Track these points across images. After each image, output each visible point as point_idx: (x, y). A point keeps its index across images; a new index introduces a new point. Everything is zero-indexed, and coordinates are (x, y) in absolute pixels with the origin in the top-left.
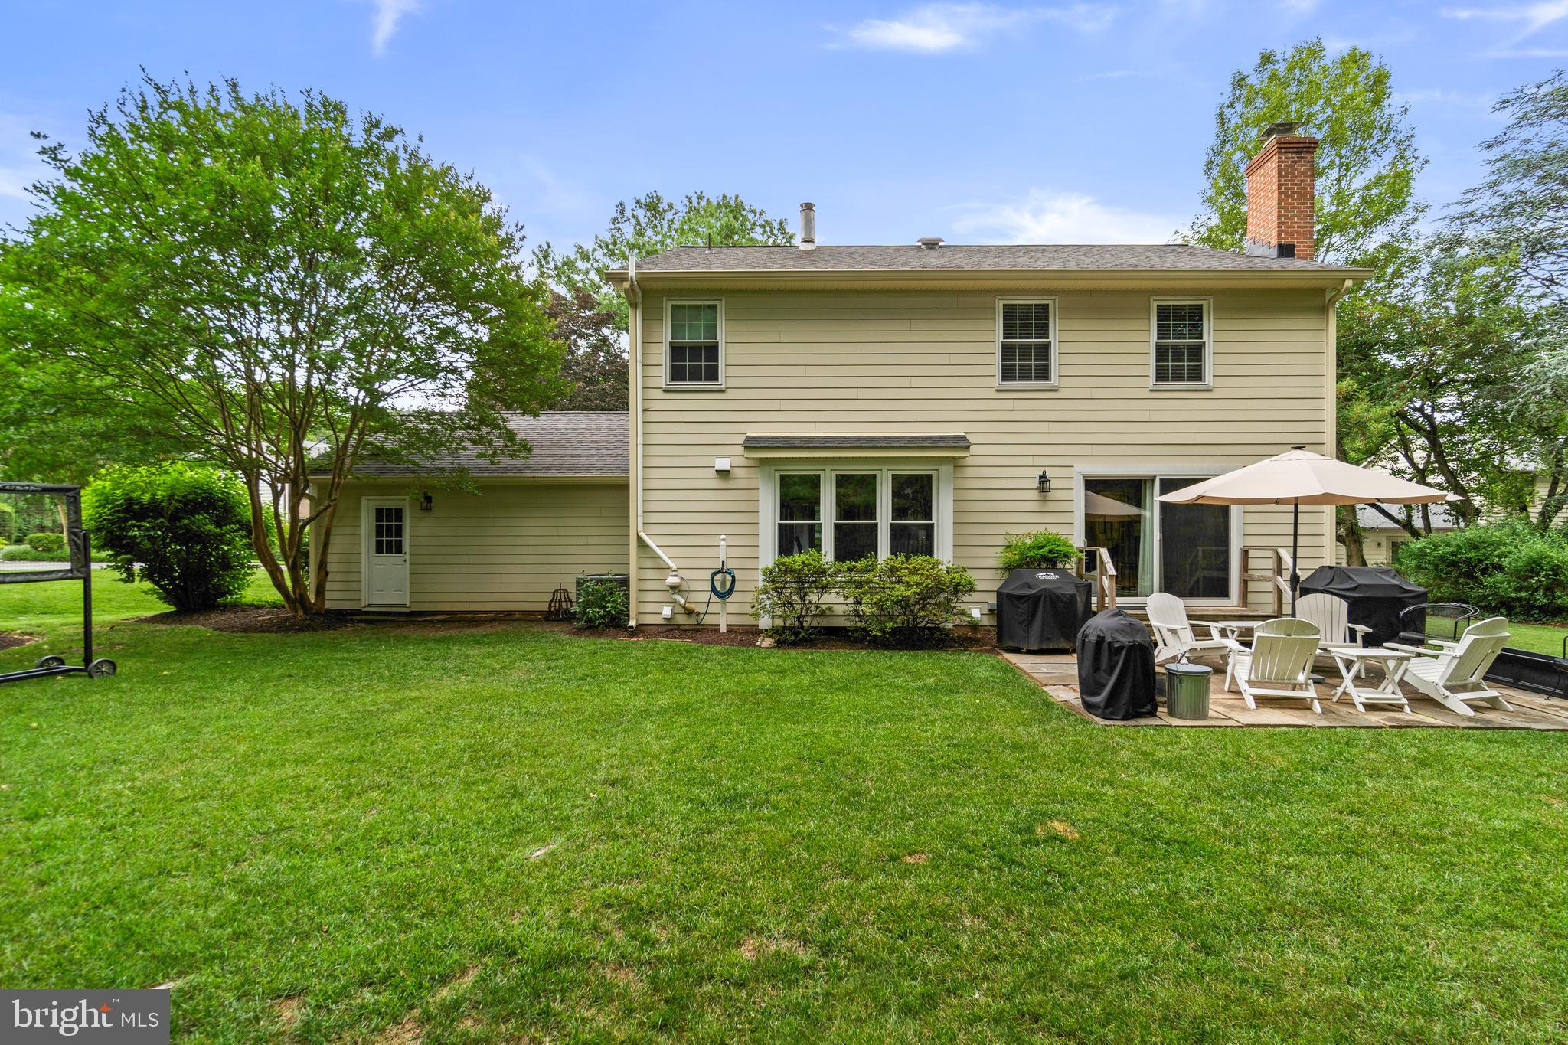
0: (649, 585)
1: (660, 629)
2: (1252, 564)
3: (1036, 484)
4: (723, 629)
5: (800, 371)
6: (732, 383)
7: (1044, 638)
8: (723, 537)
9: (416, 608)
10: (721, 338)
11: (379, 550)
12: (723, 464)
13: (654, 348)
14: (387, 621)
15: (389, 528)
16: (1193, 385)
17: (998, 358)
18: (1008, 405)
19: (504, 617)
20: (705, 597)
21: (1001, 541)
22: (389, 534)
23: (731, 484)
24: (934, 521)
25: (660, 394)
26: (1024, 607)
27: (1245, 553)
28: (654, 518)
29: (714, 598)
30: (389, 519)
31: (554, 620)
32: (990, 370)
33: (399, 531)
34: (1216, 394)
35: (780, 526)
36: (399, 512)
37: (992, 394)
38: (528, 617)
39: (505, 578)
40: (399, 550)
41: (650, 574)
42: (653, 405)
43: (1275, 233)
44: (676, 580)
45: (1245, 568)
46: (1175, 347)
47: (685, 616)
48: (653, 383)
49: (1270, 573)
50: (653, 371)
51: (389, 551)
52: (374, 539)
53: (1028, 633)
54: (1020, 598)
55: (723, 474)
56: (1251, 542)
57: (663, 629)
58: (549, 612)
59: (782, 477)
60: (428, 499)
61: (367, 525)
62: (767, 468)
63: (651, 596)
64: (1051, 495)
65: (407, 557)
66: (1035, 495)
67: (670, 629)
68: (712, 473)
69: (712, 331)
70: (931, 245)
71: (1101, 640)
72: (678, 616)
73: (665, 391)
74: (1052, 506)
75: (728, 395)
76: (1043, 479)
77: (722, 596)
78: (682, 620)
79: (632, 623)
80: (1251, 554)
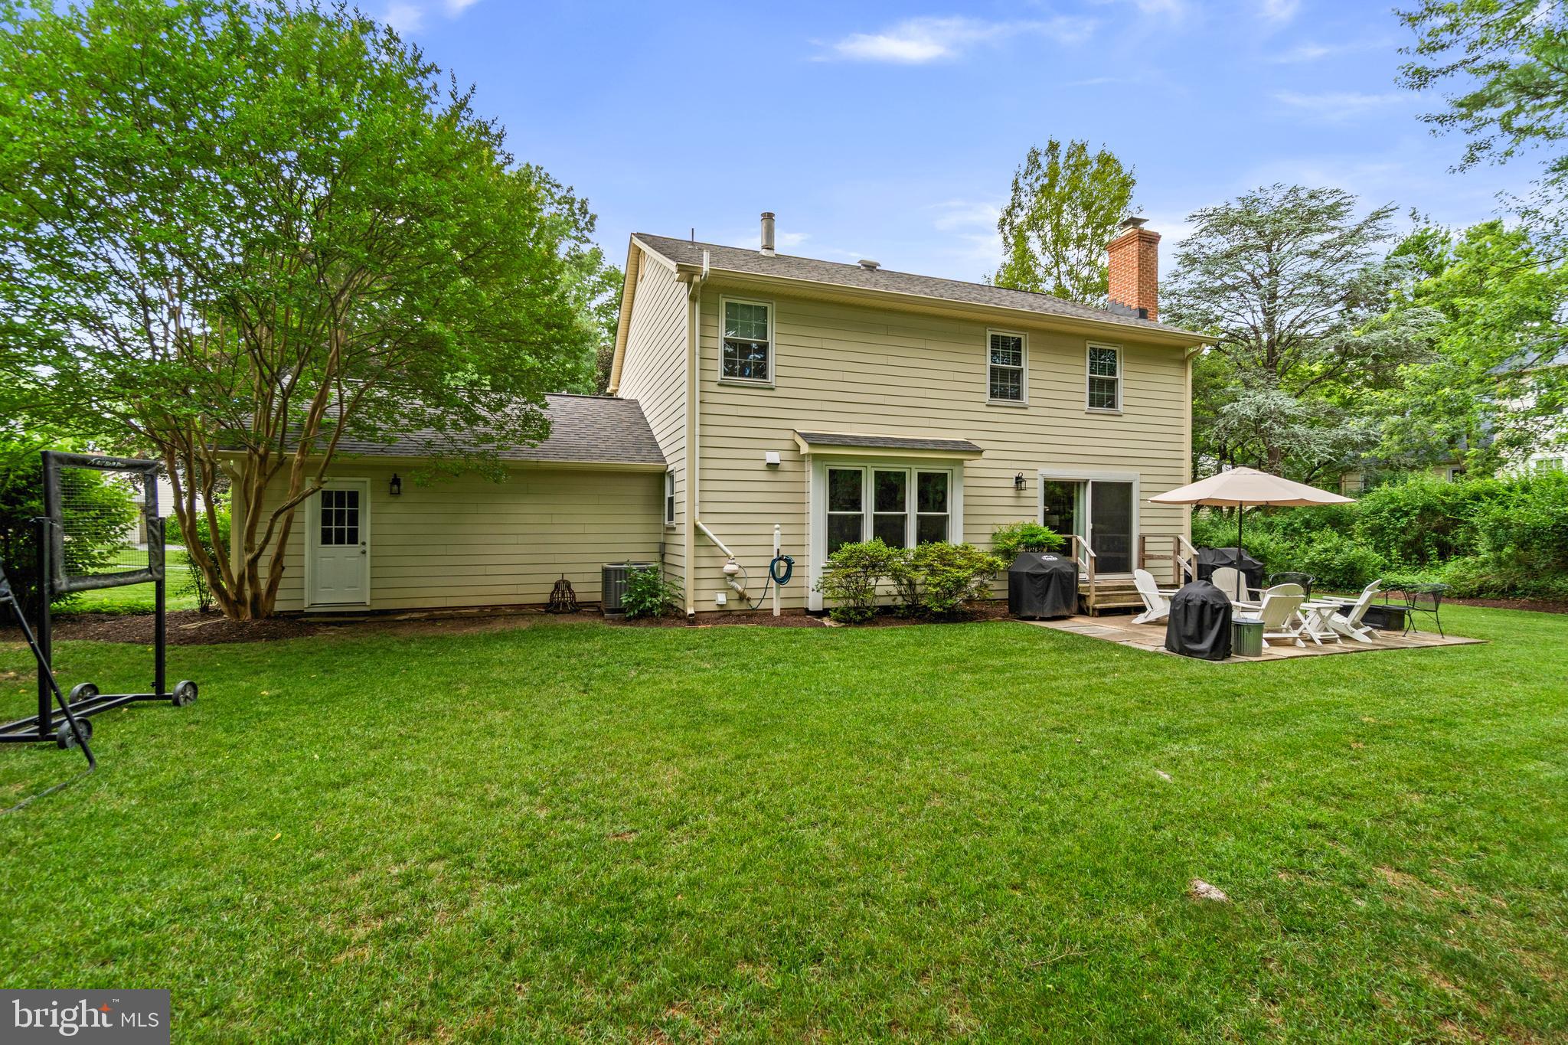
0: (703, 573)
1: (713, 616)
2: (1148, 547)
3: (1013, 483)
4: (777, 613)
5: (838, 376)
6: (781, 382)
7: (1055, 608)
8: (777, 526)
9: (378, 606)
10: (772, 338)
11: (326, 539)
12: (773, 457)
13: (710, 343)
14: (357, 622)
15: (340, 515)
16: (1110, 410)
17: (987, 379)
18: (995, 417)
19: (489, 614)
20: (762, 583)
21: (988, 529)
22: (340, 520)
23: (780, 476)
24: (948, 513)
25: (714, 387)
26: (1041, 583)
27: (1143, 539)
28: (709, 508)
29: (773, 583)
30: (340, 502)
31: (561, 613)
32: (981, 388)
33: (354, 519)
34: (1125, 418)
35: (830, 516)
36: (354, 497)
37: (983, 408)
38: (519, 610)
39: (491, 570)
40: (353, 539)
41: (705, 562)
42: (709, 398)
43: (1135, 299)
44: (734, 568)
45: (1142, 549)
46: (1101, 381)
47: (736, 602)
48: (709, 376)
49: (1171, 554)
50: (709, 365)
51: (340, 541)
52: (319, 527)
53: (1043, 604)
54: (1036, 576)
55: (773, 467)
56: (1146, 530)
57: (717, 615)
58: (551, 604)
59: (832, 473)
60: (396, 481)
61: (310, 513)
62: (819, 463)
63: (704, 584)
64: (1024, 493)
65: (368, 548)
66: (1011, 492)
67: (724, 615)
68: (762, 465)
69: (763, 332)
70: (871, 267)
71: (1204, 603)
72: (731, 602)
73: (720, 385)
74: (1024, 502)
75: (778, 392)
76: (1019, 480)
77: (781, 581)
78: (734, 606)
79: (690, 611)
80: (1147, 539)
